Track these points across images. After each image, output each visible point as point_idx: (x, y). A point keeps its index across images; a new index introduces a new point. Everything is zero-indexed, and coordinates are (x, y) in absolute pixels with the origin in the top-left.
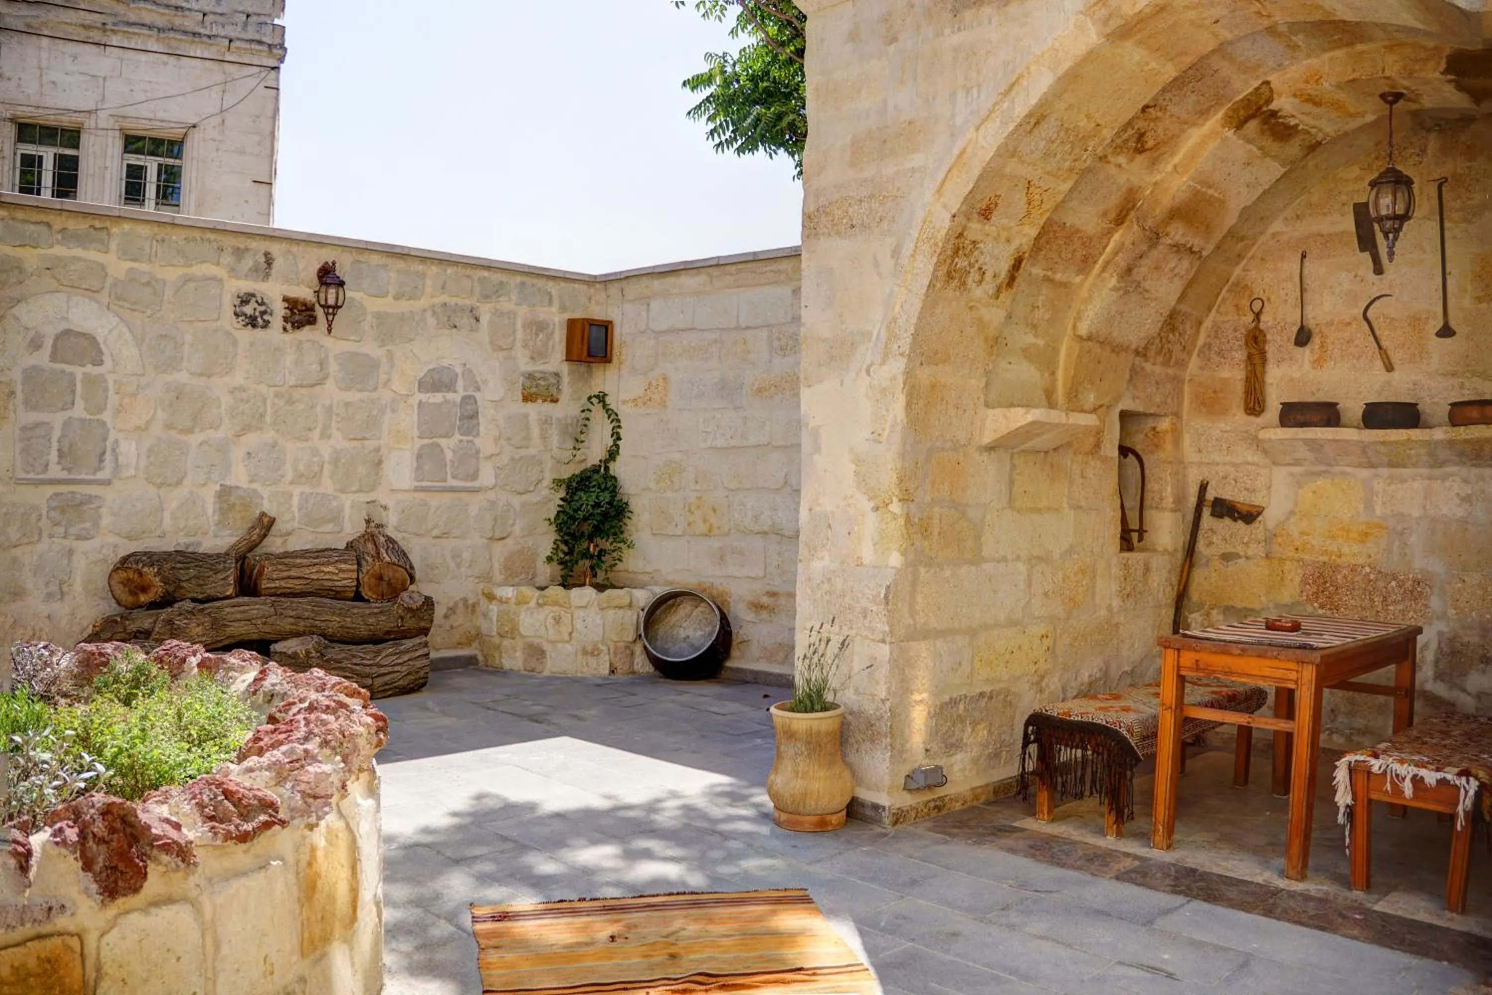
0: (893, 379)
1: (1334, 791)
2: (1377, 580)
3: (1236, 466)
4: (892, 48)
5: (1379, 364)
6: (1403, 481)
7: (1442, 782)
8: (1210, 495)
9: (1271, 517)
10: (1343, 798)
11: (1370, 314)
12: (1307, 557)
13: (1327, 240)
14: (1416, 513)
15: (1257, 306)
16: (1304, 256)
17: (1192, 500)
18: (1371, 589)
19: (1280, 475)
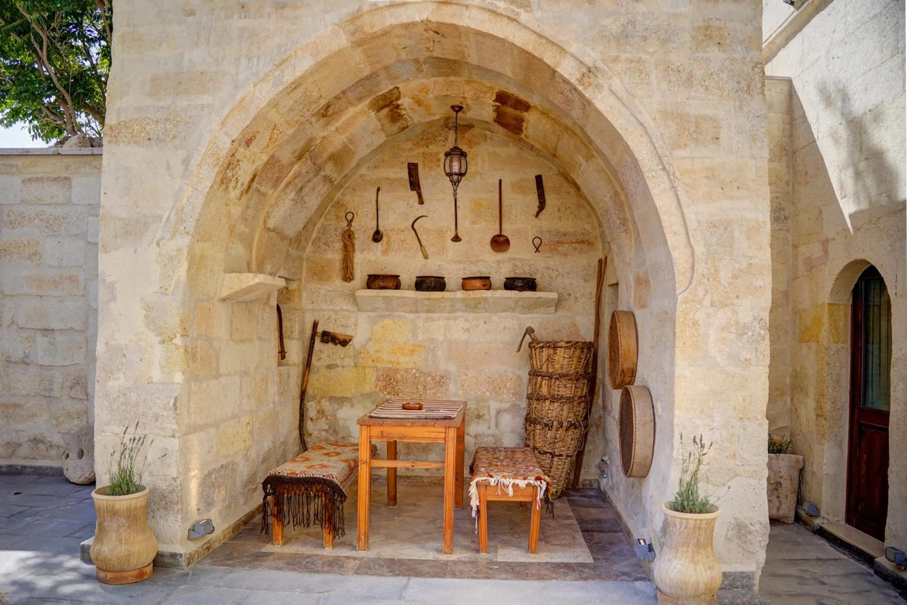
0: (179, 250)
1: (470, 499)
2: (420, 377)
3: (336, 312)
4: (190, 19)
5: (420, 254)
6: (433, 320)
7: (528, 485)
8: (320, 330)
9: (357, 342)
10: (474, 503)
11: (415, 226)
12: (379, 365)
13: (392, 182)
14: (441, 338)
15: (350, 217)
16: (378, 190)
17: (309, 332)
18: (416, 381)
19: (363, 318)
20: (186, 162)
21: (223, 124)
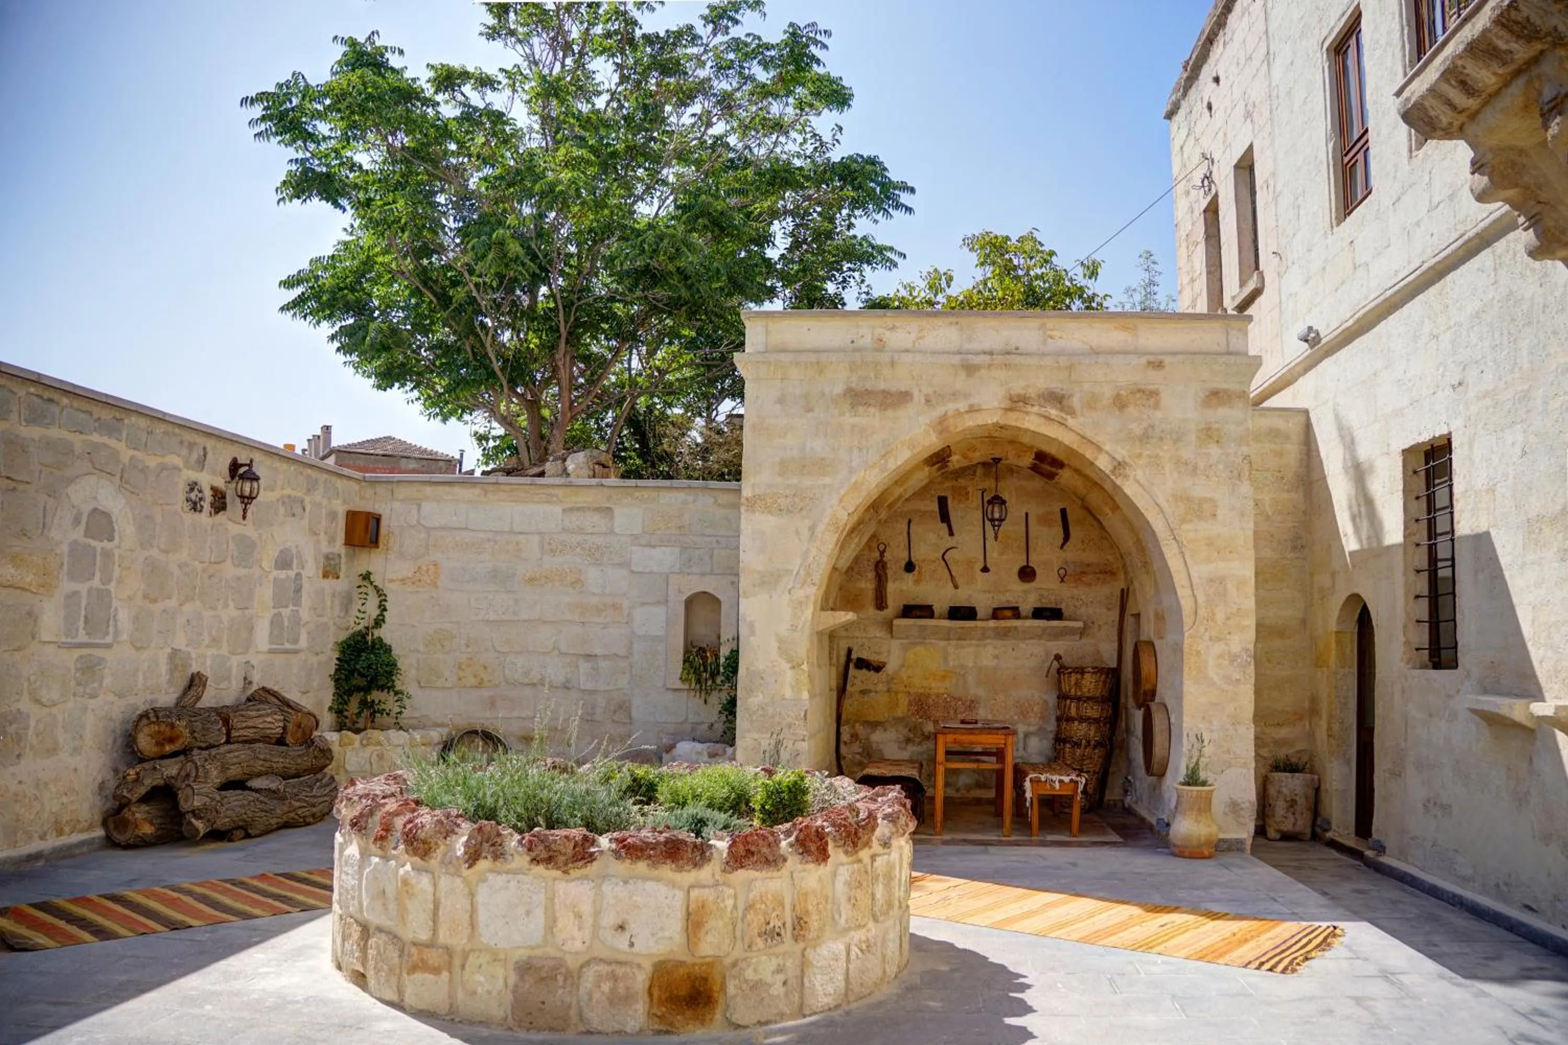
0: (807, 597)
1: (1024, 792)
2: (951, 701)
3: (869, 639)
5: (950, 584)
6: (963, 647)
7: (1071, 781)
8: (854, 656)
9: (891, 668)
10: (1028, 795)
11: (946, 557)
12: (912, 691)
13: (923, 514)
14: (971, 665)
15: (882, 548)
16: (910, 521)
17: (842, 659)
18: (948, 704)
19: (895, 645)
20: (812, 529)
21: (841, 501)
